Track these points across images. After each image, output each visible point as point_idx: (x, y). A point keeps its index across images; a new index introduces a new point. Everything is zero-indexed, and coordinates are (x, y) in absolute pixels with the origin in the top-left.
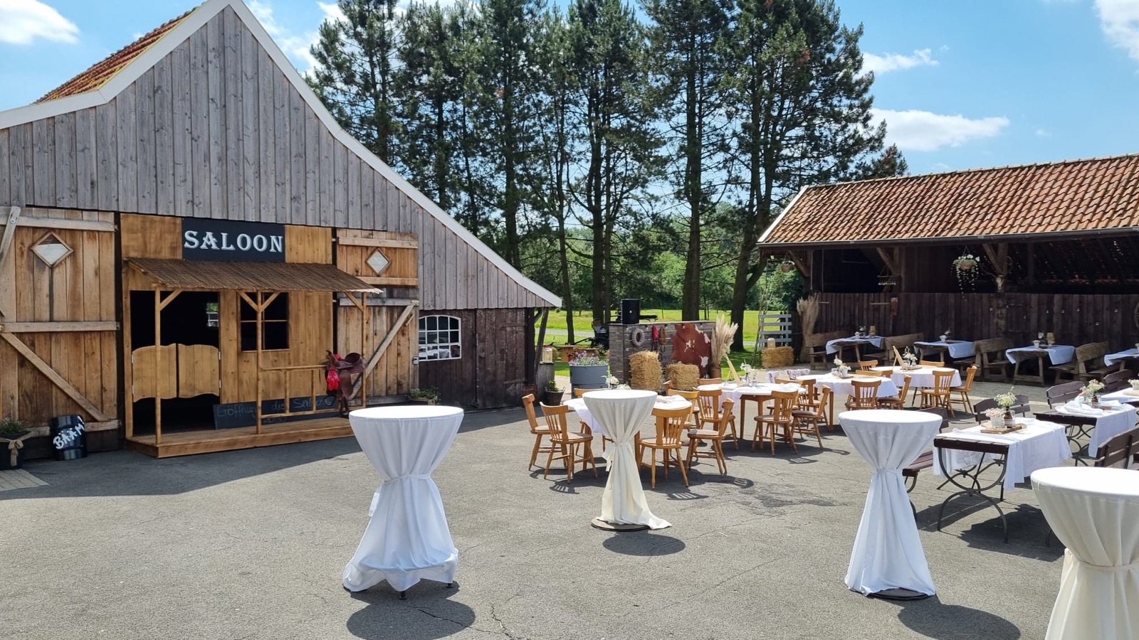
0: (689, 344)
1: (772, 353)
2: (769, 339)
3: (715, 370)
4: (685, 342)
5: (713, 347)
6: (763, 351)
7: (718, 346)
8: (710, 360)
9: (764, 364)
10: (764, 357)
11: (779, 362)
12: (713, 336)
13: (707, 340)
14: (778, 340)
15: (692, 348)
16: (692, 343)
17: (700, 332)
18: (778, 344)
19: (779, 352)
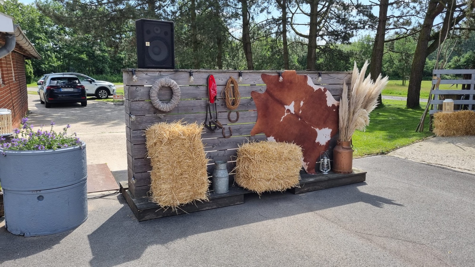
0: (291, 107)
1: (447, 118)
2: (447, 101)
3: (341, 150)
4: (282, 104)
5: (343, 113)
6: (436, 115)
7: (352, 113)
8: (336, 134)
9: (435, 130)
10: (436, 122)
11: (457, 130)
12: (345, 95)
13: (331, 101)
14: (459, 102)
15: (296, 115)
16: (297, 107)
17: (316, 88)
18: (457, 107)
19: (458, 117)
